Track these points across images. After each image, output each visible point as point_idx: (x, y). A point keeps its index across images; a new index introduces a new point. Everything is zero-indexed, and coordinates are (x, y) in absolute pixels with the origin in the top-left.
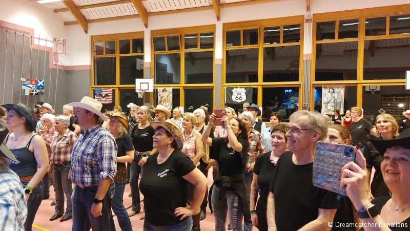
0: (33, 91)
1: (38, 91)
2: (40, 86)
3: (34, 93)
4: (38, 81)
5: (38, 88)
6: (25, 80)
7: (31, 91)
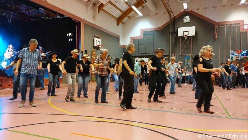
0: (238, 57)
1: (241, 57)
2: (244, 54)
3: (239, 58)
4: (243, 51)
5: (243, 55)
6: (232, 51)
7: (236, 57)
